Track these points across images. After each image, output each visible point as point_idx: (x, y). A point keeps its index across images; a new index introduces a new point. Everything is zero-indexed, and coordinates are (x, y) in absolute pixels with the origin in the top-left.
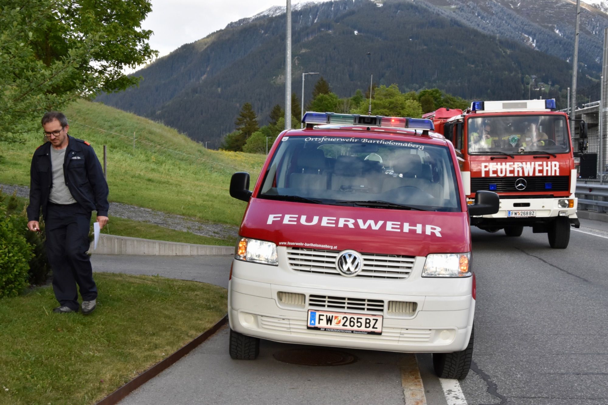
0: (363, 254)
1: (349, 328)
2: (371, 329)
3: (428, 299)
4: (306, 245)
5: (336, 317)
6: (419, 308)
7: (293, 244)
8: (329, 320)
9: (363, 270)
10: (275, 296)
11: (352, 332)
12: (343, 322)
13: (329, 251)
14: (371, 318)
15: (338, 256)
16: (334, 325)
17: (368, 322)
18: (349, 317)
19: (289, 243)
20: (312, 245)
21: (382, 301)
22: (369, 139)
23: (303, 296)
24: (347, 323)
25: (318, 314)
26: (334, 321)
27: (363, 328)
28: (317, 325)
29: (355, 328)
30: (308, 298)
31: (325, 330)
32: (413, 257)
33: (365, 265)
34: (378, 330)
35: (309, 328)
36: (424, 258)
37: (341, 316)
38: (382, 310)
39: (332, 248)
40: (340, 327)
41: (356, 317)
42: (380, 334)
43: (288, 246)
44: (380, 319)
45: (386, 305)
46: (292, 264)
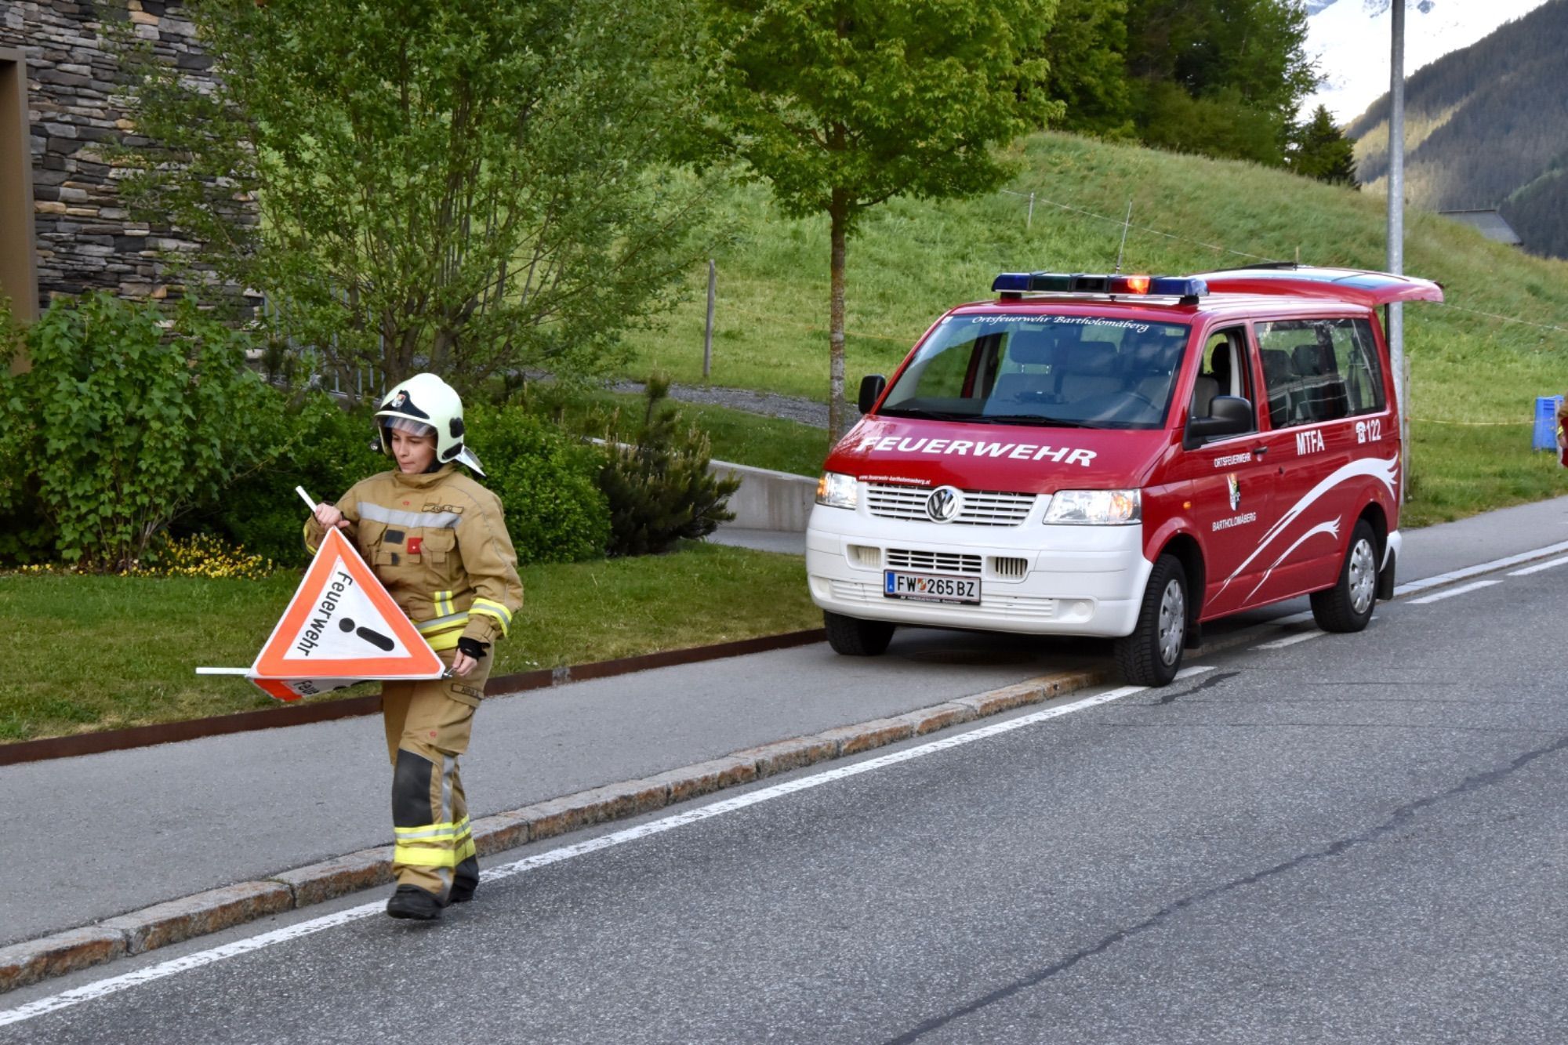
0: (966, 491)
1: (936, 594)
2: (965, 597)
3: (1043, 554)
4: (892, 479)
5: (920, 580)
6: (1030, 567)
7: (875, 478)
8: (911, 585)
9: (963, 515)
10: (845, 551)
11: (941, 601)
12: (928, 586)
13: (921, 487)
14: (965, 581)
15: (930, 493)
16: (917, 592)
17: (961, 587)
18: (936, 579)
19: (871, 477)
20: (899, 479)
21: (979, 558)
22: (1067, 316)
23: (877, 549)
24: (934, 589)
25: (896, 576)
26: (918, 586)
27: (955, 596)
28: (896, 591)
29: (945, 595)
30: (883, 553)
31: (907, 598)
32: (1034, 495)
33: (967, 507)
34: (975, 598)
35: (886, 596)
36: (1050, 497)
37: (926, 579)
38: (979, 571)
39: (922, 482)
40: (926, 593)
41: (944, 580)
42: (977, 604)
43: (871, 482)
44: (976, 582)
45: (984, 561)
46: (873, 507)
